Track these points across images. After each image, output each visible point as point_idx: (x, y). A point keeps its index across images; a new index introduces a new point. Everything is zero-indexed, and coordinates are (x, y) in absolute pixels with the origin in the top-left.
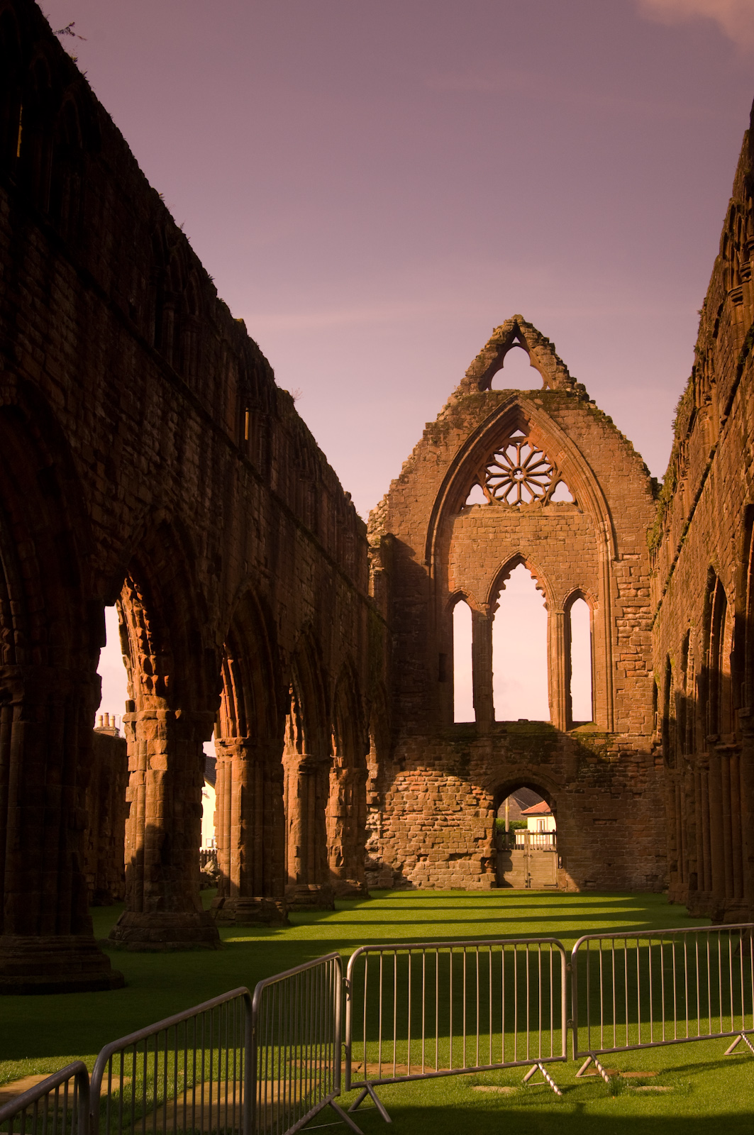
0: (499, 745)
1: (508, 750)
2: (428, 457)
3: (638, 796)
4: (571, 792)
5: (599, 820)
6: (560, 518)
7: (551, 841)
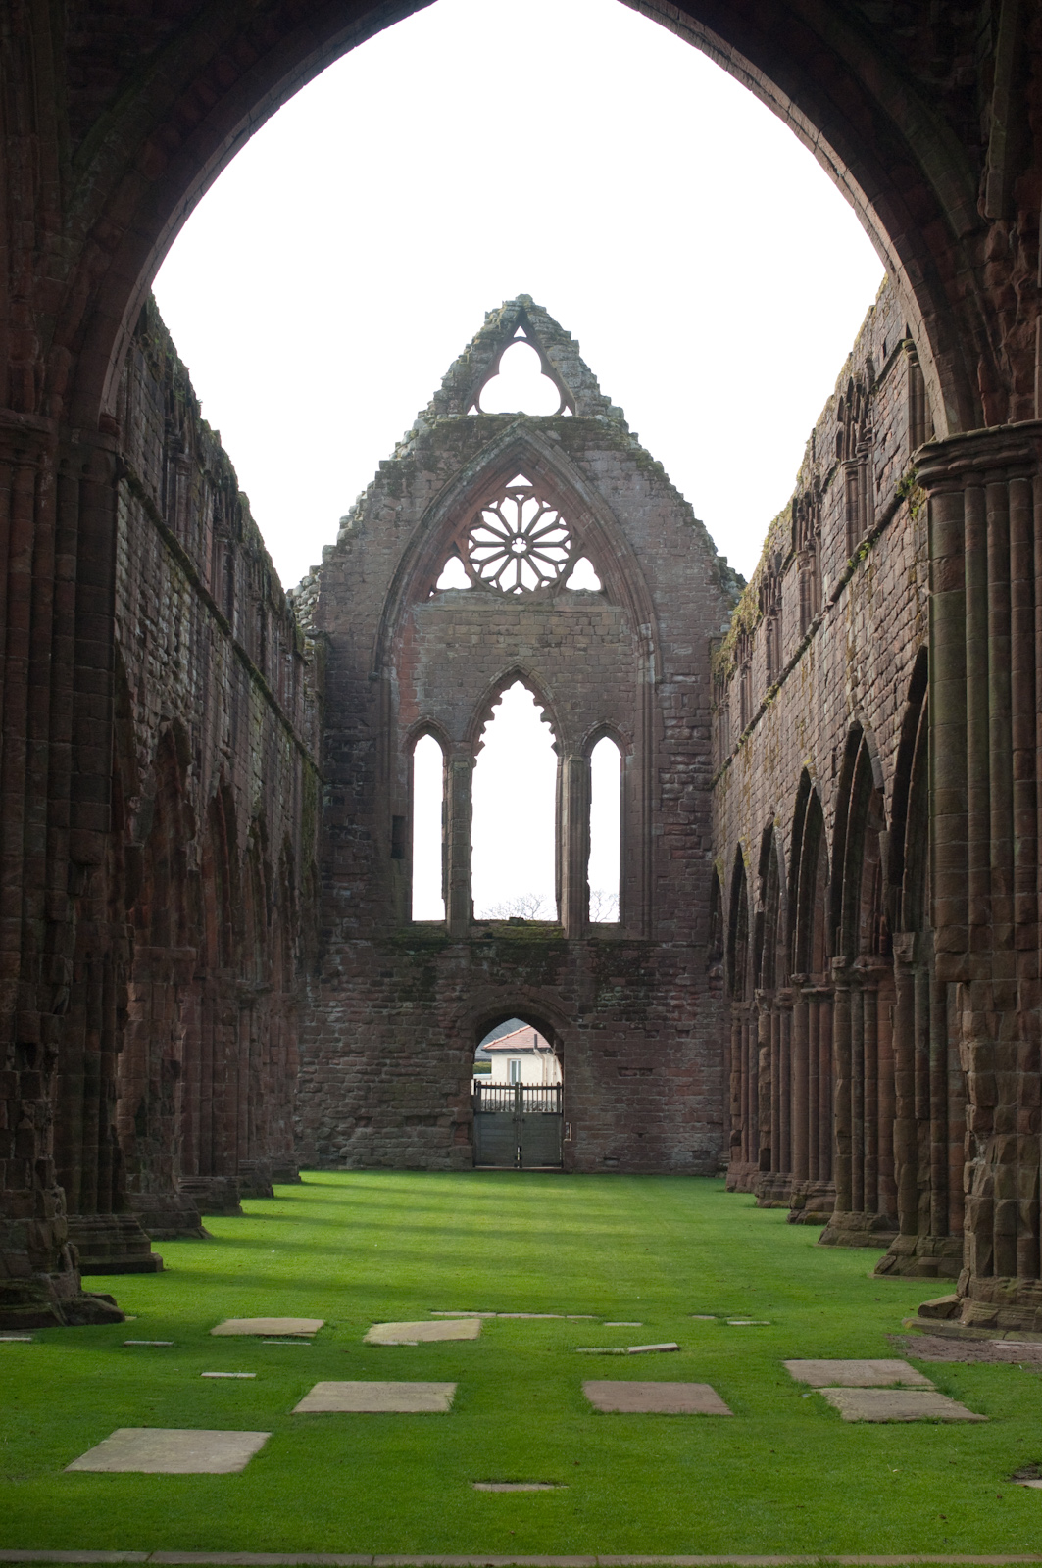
0: (482, 955)
1: (493, 963)
2: (384, 512)
3: (684, 1035)
4: (586, 1027)
5: (627, 1069)
6: (580, 615)
7: (555, 1099)
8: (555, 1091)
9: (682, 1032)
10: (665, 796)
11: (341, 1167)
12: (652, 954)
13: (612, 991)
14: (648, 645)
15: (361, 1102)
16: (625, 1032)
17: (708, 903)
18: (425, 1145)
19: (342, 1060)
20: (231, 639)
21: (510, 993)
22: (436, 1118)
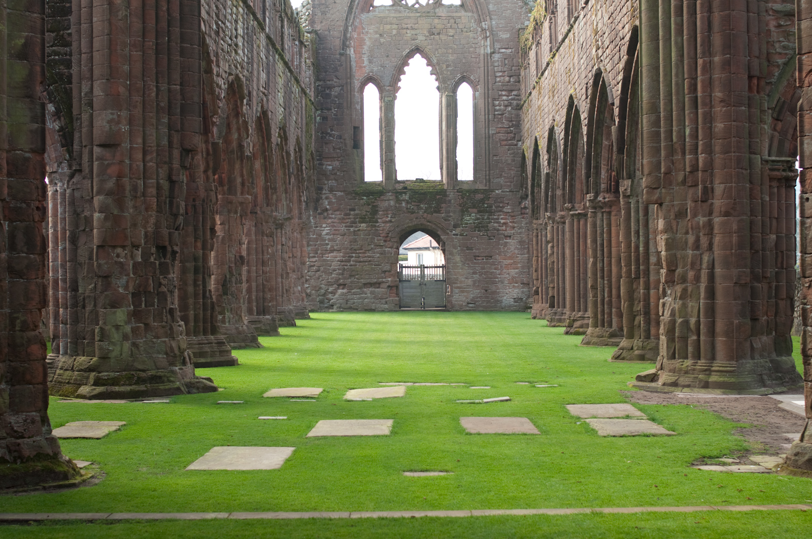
0: (402, 198)
1: (407, 202)
3: (508, 238)
4: (457, 235)
5: (479, 256)
6: (450, 18)
7: (441, 273)
8: (441, 269)
9: (507, 236)
10: (496, 113)
11: (330, 310)
12: (491, 196)
13: (470, 216)
14: (486, 33)
15: (340, 276)
16: (477, 237)
17: (520, 169)
18: (374, 298)
19: (330, 255)
20: (265, 33)
21: (417, 218)
22: (379, 284)
